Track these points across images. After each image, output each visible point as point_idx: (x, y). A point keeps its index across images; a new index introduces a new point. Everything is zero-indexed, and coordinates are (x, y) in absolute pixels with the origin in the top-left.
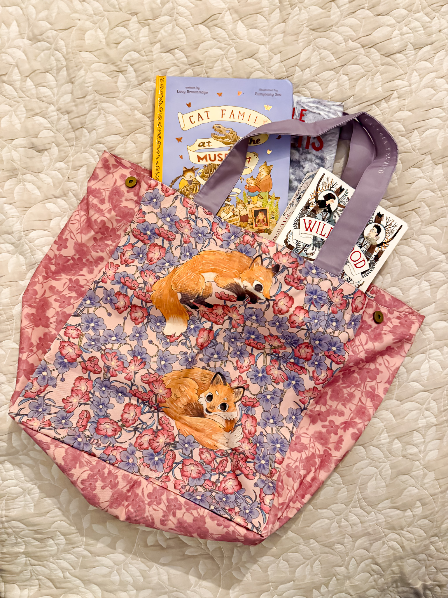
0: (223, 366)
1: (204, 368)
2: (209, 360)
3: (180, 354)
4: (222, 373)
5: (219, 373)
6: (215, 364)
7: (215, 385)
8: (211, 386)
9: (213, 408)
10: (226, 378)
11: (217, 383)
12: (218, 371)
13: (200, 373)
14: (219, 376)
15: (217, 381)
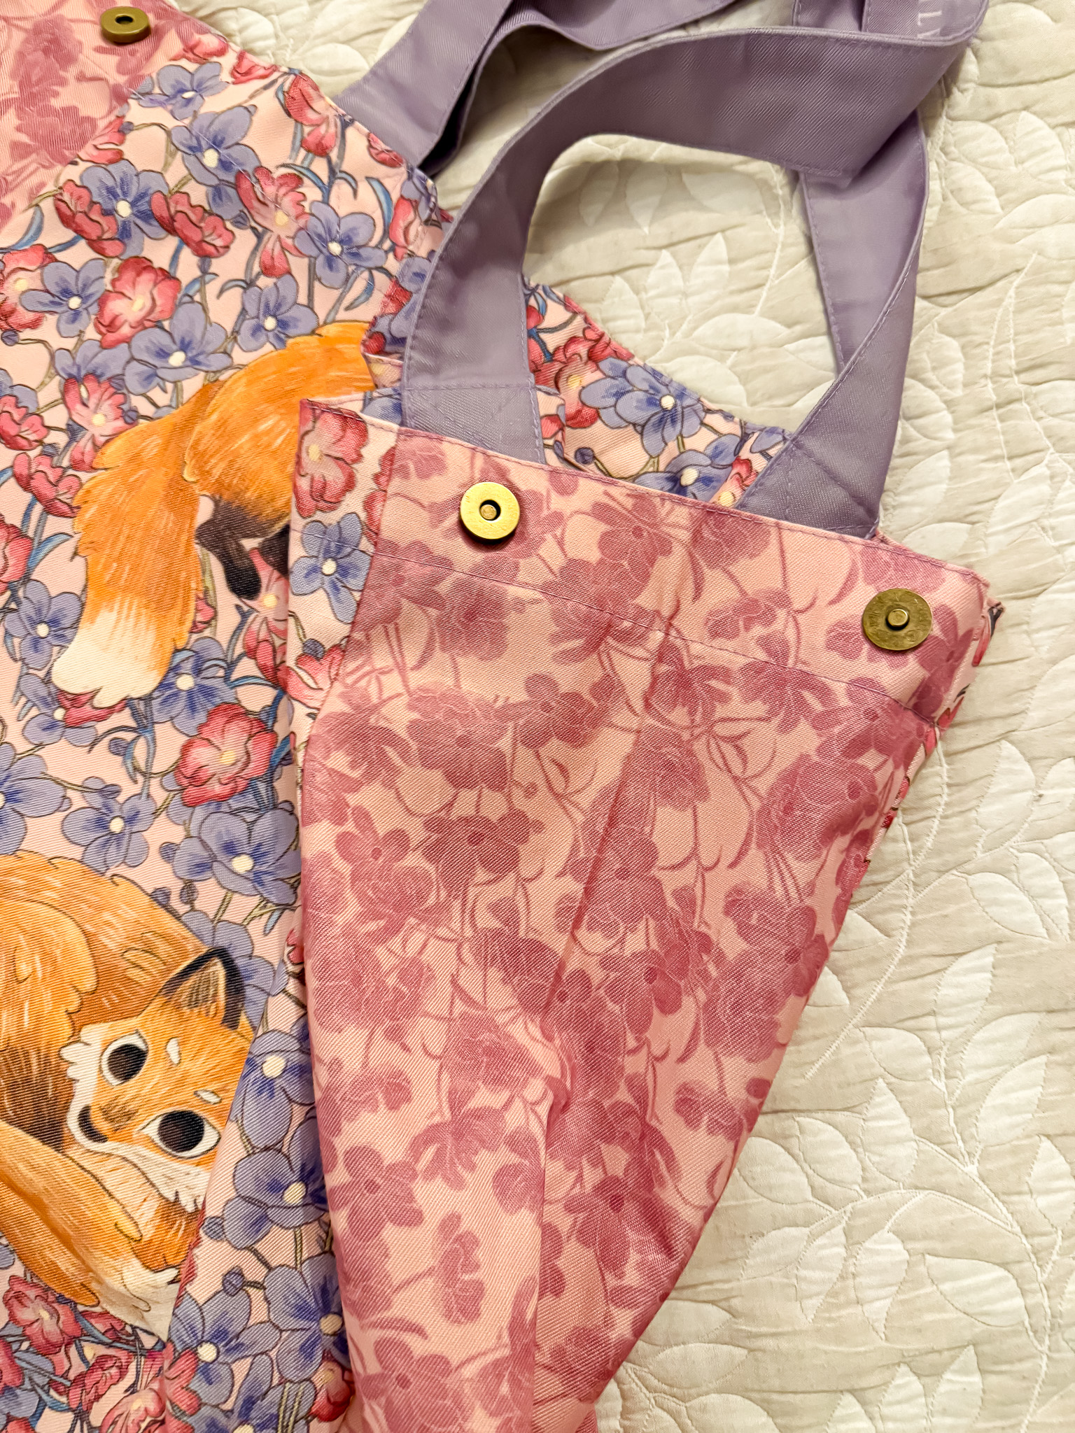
0: (256, 928)
1: (160, 898)
2: (203, 867)
3: (83, 789)
4: (240, 963)
5: (222, 954)
6: (225, 904)
7: (178, 1007)
8: (158, 1002)
9: (122, 1117)
10: (250, 992)
11: (194, 1003)
12: (222, 942)
13: (132, 915)
14: (218, 970)
15: (195, 990)
